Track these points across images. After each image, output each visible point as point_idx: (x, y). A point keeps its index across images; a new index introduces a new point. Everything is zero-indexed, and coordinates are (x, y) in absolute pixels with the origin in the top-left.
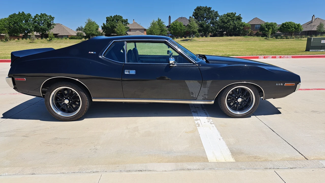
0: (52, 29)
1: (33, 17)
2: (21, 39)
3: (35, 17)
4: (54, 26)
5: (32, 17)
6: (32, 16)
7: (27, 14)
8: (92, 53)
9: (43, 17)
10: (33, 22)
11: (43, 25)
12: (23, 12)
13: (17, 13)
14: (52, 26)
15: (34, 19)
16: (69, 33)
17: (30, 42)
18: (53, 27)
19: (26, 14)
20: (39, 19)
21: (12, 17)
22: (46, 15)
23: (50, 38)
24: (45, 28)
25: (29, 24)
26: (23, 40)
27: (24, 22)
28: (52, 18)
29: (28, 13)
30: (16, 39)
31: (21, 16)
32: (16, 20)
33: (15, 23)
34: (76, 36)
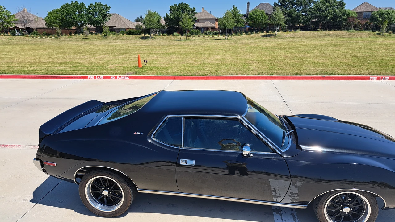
0: (108, 21)
1: (87, 7)
2: (73, 34)
3: (90, 7)
4: (110, 17)
5: (85, 7)
6: (86, 6)
7: (81, 4)
8: (139, 133)
9: (98, 7)
10: (86, 13)
11: (98, 17)
12: (76, 1)
13: (70, 3)
14: (108, 17)
15: (88, 9)
16: (126, 25)
17: (83, 39)
18: (109, 18)
19: (80, 4)
20: (93, 10)
21: (64, 8)
22: (101, 4)
23: (105, 34)
24: (100, 20)
25: (82, 16)
26: (75, 35)
27: (77, 13)
28: (108, 7)
29: (81, 3)
30: (68, 35)
31: (74, 6)
32: (68, 11)
33: (68, 14)
34: (134, 29)
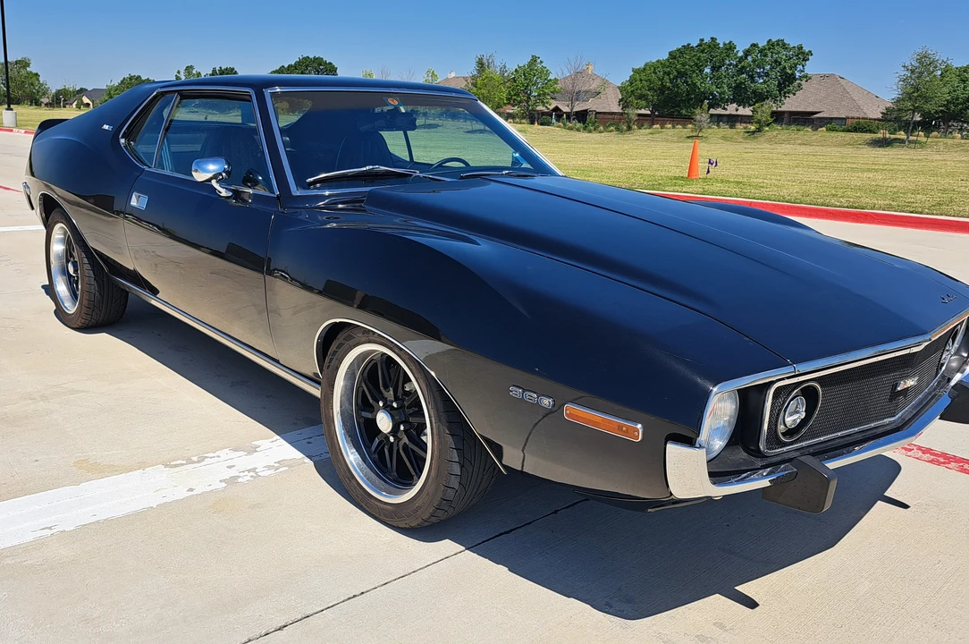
0: (794, 94)
1: (741, 54)
2: (670, 126)
3: (747, 53)
4: (803, 83)
5: (736, 55)
6: (738, 51)
7: (725, 44)
9: (772, 53)
10: (732, 70)
11: (765, 82)
12: (712, 38)
13: (694, 44)
14: (798, 81)
15: (741, 60)
16: (859, 108)
17: (689, 137)
18: (799, 85)
19: (721, 46)
20: (754, 61)
21: (675, 58)
22: (784, 44)
23: (757, 126)
24: (768, 92)
25: (719, 78)
26: (674, 127)
27: (707, 70)
28: (803, 53)
29: (727, 42)
30: (655, 126)
31: (702, 52)
32: (683, 65)
33: (681, 74)
34: (878, 120)
